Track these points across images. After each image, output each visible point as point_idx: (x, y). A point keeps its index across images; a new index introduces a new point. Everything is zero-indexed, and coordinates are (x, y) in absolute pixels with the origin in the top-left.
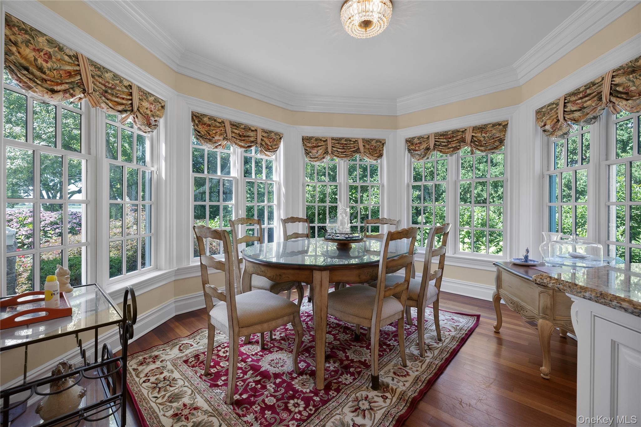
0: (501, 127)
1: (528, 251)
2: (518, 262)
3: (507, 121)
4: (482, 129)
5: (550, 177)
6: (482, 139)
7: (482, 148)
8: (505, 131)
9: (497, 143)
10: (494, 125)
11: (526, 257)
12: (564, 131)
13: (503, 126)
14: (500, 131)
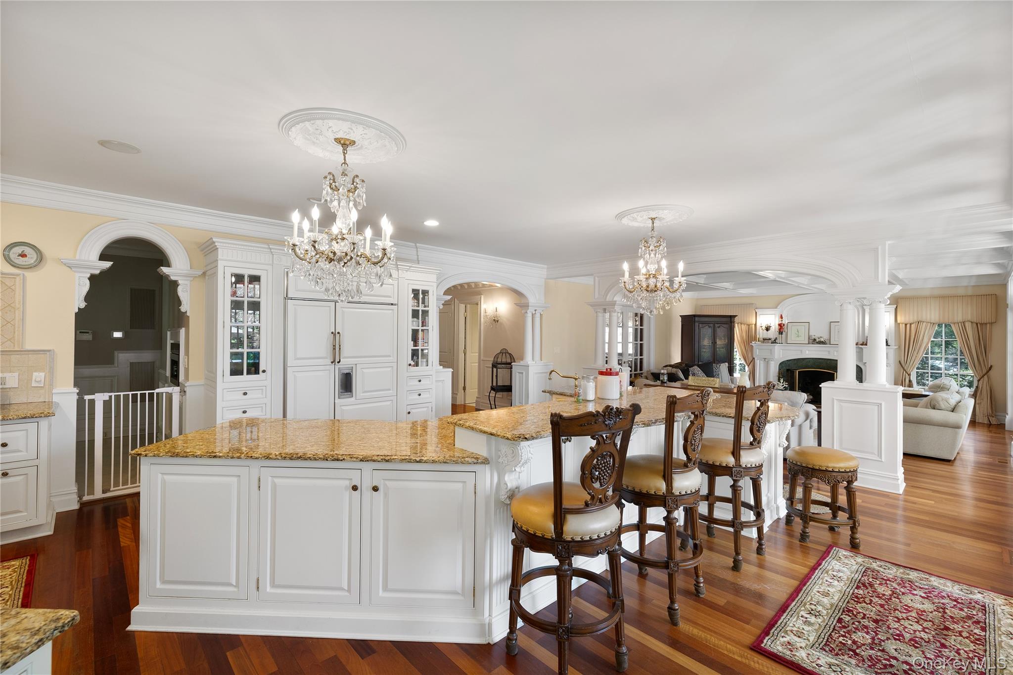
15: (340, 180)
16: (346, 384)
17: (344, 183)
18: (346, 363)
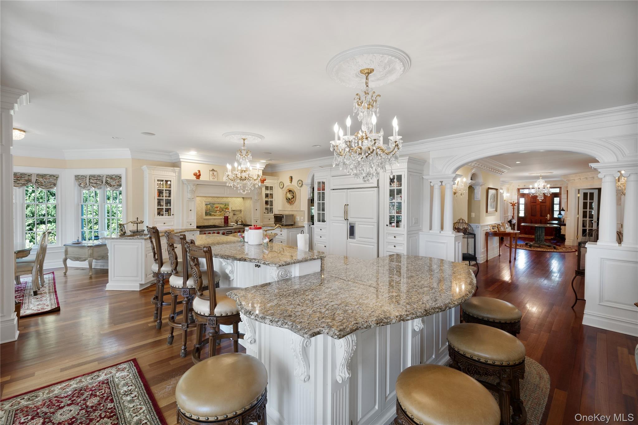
0: (55, 178)
1: (78, 238)
2: (74, 242)
3: (58, 175)
4: (43, 176)
5: (82, 205)
6: (43, 182)
7: (44, 187)
8: (57, 180)
9: (52, 186)
10: (51, 176)
11: (78, 240)
12: (89, 189)
13: (56, 177)
14: (55, 180)
16: (352, 231)
18: (351, 220)
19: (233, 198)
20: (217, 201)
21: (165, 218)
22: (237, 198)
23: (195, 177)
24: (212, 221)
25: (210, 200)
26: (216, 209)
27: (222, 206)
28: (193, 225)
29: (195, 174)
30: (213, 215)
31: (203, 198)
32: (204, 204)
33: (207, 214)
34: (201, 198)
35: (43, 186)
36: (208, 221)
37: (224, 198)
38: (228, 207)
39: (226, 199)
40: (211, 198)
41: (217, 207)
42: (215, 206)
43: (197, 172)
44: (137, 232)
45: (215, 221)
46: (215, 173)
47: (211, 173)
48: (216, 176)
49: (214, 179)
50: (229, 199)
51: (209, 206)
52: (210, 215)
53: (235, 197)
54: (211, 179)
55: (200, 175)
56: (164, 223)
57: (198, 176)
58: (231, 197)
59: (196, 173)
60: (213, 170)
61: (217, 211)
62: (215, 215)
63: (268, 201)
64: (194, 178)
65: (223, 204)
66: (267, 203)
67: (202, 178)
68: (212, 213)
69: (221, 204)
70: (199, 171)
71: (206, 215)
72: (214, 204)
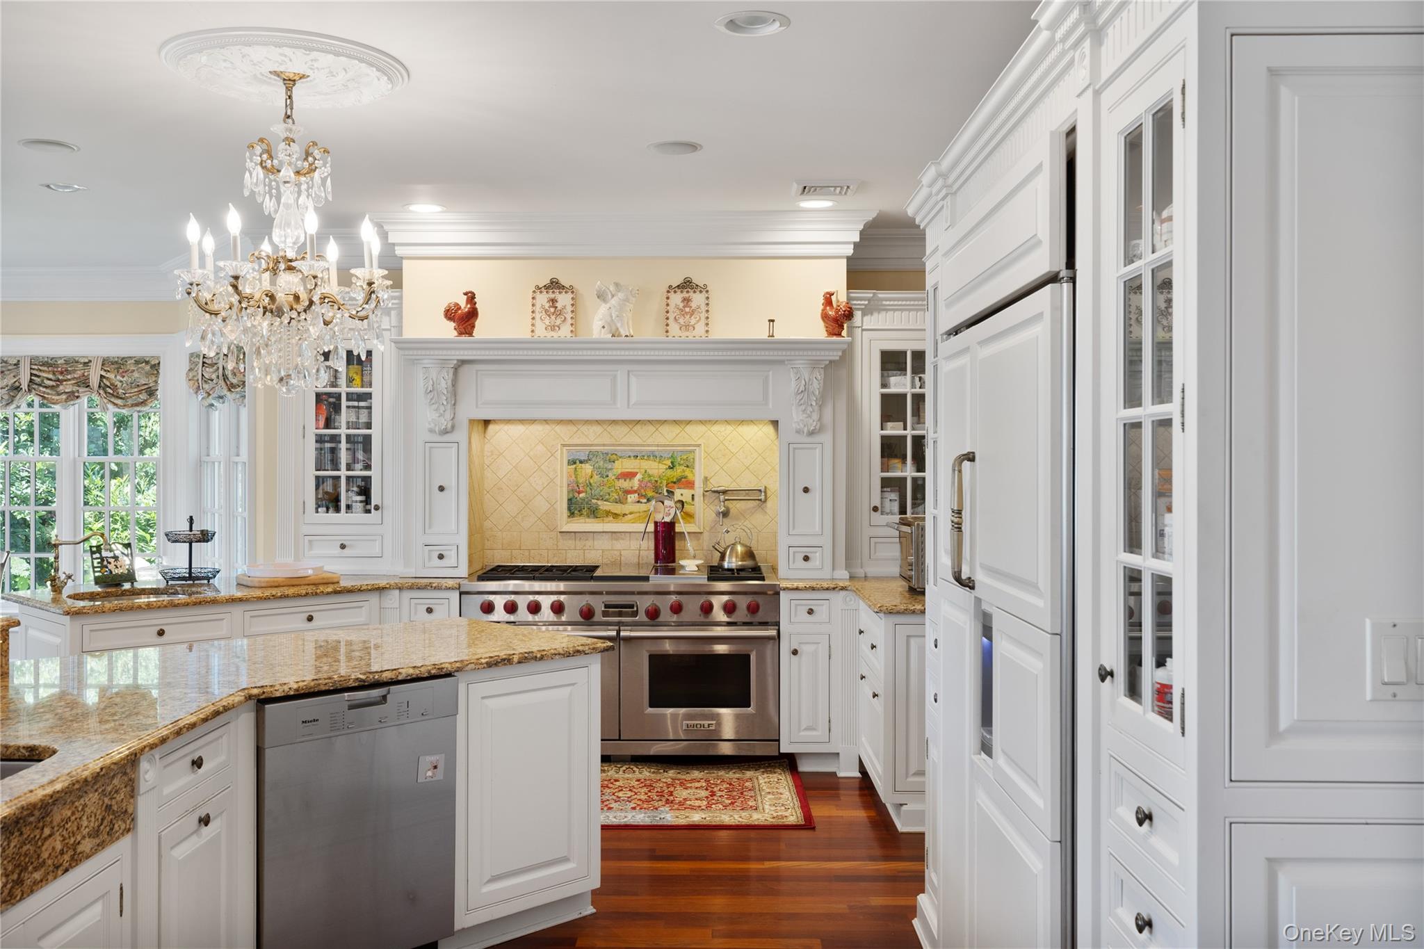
0: (149, 366)
3: (159, 358)
4: (117, 364)
6: (118, 384)
7: (120, 402)
8: (157, 375)
9: (144, 395)
10: (137, 362)
13: (152, 366)
14: (147, 373)
15: (281, 151)
17: (289, 157)
19: (716, 428)
20: (624, 441)
21: (348, 521)
22: (742, 422)
23: (452, 325)
24: (603, 543)
25: (593, 437)
26: (625, 484)
27: (656, 469)
28: (453, 562)
29: (450, 314)
30: (608, 513)
31: (558, 428)
32: (562, 457)
33: (574, 508)
34: (547, 427)
35: (118, 397)
36: (579, 544)
37: (665, 429)
38: (688, 473)
39: (676, 429)
40: (598, 429)
41: (630, 475)
42: (621, 466)
43: (463, 302)
44: (190, 577)
45: (619, 545)
46: (564, 300)
47: (543, 299)
48: (569, 316)
49: (553, 328)
50: (694, 434)
51: (587, 468)
52: (594, 513)
53: (727, 422)
54: (541, 332)
55: (473, 314)
56: (343, 547)
57: (465, 318)
58: (702, 422)
59: (457, 304)
60: (554, 285)
61: (628, 492)
62: (616, 516)
63: (905, 437)
64: (448, 330)
65: (661, 459)
66: (891, 449)
67: (482, 329)
68: (604, 506)
69: (652, 456)
70: (471, 297)
71: (572, 514)
72: (611, 458)
